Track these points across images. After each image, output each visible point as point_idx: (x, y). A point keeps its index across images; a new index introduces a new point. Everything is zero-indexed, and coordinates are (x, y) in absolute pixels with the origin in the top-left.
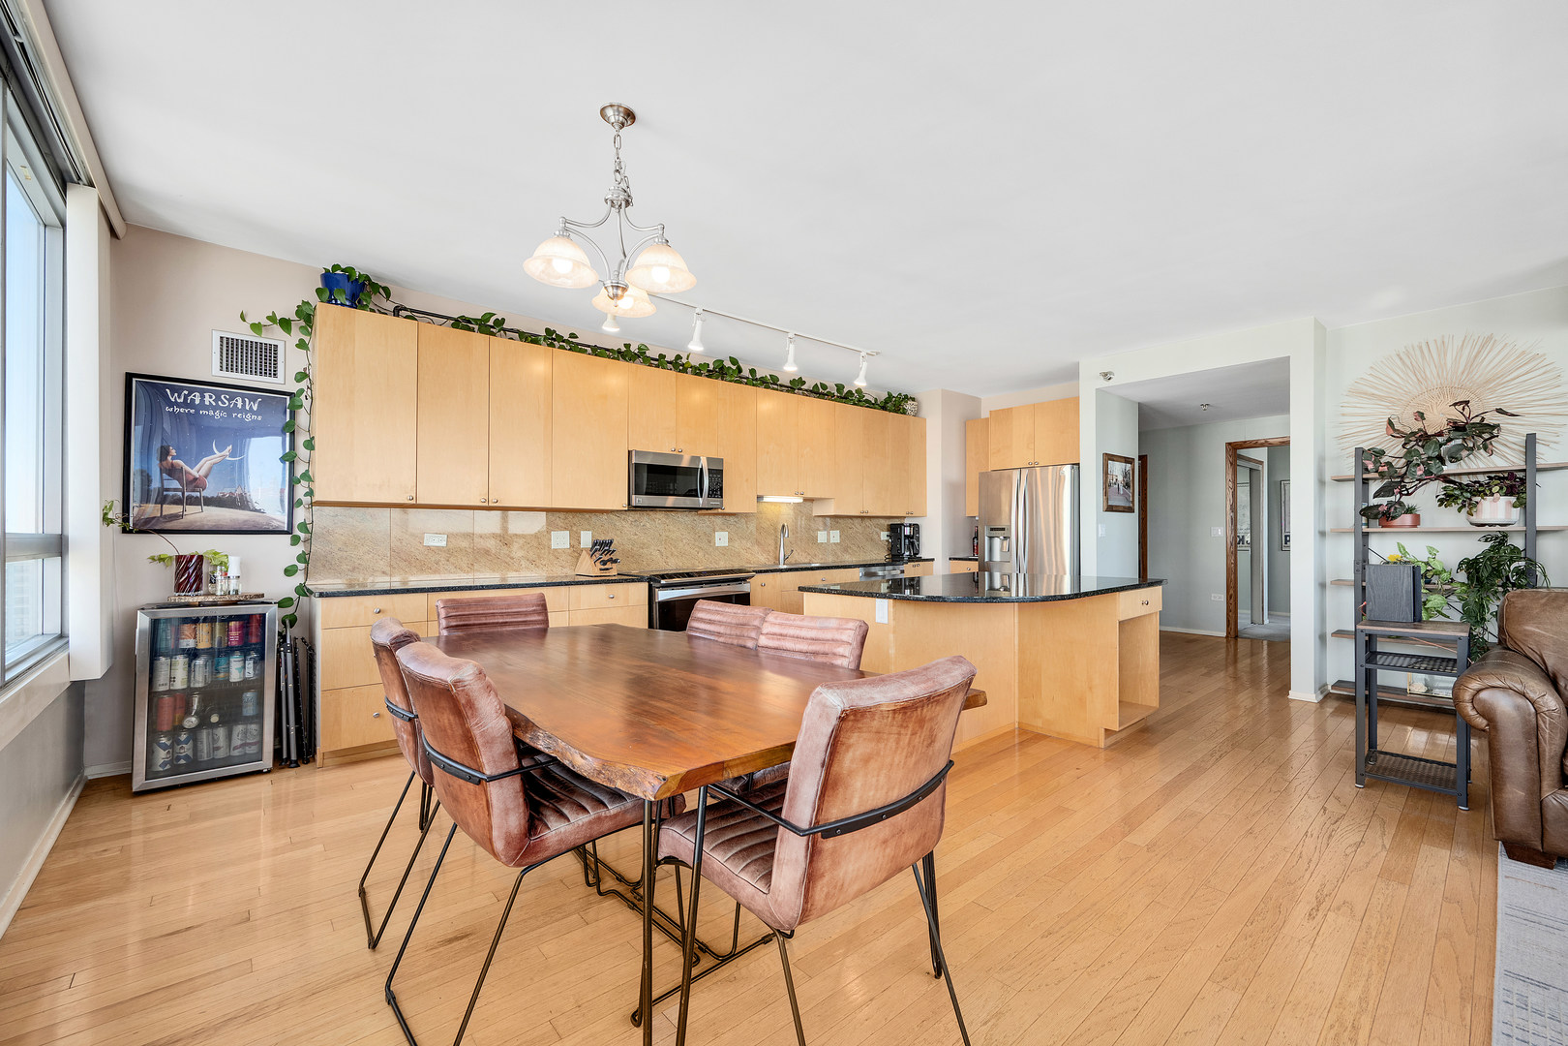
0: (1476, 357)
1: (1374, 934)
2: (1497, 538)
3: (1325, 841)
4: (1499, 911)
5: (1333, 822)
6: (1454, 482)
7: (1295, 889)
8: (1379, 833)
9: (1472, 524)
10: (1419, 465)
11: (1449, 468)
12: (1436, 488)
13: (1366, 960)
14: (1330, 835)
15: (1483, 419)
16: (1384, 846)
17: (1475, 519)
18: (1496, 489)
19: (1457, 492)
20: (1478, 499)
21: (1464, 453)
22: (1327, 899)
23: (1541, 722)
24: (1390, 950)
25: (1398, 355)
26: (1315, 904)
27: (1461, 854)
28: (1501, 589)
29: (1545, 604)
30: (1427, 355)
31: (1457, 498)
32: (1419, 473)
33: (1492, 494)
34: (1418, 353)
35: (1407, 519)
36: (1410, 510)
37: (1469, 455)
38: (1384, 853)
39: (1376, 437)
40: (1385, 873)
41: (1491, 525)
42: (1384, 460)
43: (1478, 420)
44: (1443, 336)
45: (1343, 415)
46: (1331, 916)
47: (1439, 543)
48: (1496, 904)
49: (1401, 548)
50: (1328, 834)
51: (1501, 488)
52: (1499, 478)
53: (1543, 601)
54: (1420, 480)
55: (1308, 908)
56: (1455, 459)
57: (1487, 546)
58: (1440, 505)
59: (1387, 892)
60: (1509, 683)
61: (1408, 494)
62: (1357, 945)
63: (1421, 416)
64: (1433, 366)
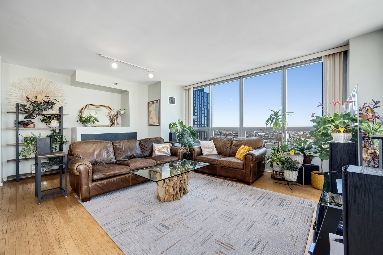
0: (48, 86)
1: (77, 239)
2: (54, 130)
3: (44, 224)
4: (91, 214)
5: (41, 218)
6: (45, 116)
7: (49, 244)
8: (55, 213)
9: (48, 127)
10: (37, 111)
11: (44, 112)
12: (41, 117)
13: (81, 246)
14: (44, 222)
15: (51, 101)
16: (59, 216)
17: (49, 126)
18: (55, 119)
19: (46, 119)
20: (50, 121)
21: (48, 109)
22: (59, 239)
23: (89, 170)
24: (83, 239)
25: (28, 79)
26: (58, 243)
27: (75, 207)
28: (56, 143)
29: (79, 145)
30: (36, 81)
31: (46, 120)
32: (37, 113)
33: (54, 120)
34: (33, 80)
35: (32, 125)
36: (33, 123)
37: (49, 110)
38: (61, 217)
39: (22, 101)
40: (66, 222)
41: (53, 127)
42: (26, 108)
43: (50, 101)
44: (40, 77)
45: (9, 92)
46: (65, 243)
47: (41, 132)
48: (89, 213)
49: (32, 133)
50: (43, 222)
51: (56, 119)
52: (55, 116)
53: (79, 144)
54: (37, 115)
55: (57, 246)
56: (45, 110)
57: (52, 132)
58: (41, 122)
59: (70, 226)
60: (84, 163)
61: (34, 118)
62: (77, 245)
63: (36, 97)
64: (37, 84)
